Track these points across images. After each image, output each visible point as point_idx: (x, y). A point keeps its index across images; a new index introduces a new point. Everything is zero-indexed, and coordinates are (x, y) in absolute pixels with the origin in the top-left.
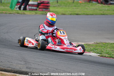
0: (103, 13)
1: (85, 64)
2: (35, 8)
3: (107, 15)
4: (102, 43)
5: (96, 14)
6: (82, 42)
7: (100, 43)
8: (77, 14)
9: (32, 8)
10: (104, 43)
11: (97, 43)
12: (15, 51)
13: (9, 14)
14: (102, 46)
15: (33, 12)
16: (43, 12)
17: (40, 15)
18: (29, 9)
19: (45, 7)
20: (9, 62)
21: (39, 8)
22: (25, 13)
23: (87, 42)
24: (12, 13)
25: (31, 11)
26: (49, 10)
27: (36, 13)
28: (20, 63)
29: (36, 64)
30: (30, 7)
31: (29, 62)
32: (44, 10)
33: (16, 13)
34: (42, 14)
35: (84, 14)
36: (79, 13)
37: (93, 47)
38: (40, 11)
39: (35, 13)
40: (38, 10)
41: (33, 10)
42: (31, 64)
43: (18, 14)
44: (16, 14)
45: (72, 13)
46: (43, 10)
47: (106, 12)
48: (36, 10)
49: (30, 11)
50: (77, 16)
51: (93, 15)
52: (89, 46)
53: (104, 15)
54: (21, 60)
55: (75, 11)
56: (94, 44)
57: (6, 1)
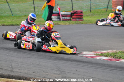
2: (68, 18)
9: (66, 18)
12: (50, 61)
15: (67, 22)
16: (76, 22)
17: (73, 24)
18: (63, 19)
19: (78, 17)
20: (45, 72)
21: (73, 18)
22: (59, 23)
23: (122, 49)
25: (65, 21)
26: (82, 19)
27: (70, 23)
28: (55, 73)
29: (71, 74)
31: (64, 71)
32: (78, 19)
34: (76, 24)
38: (74, 21)
39: (68, 23)
40: (72, 20)
41: (66, 20)
42: (66, 73)
46: (76, 20)
48: (70, 20)
49: (63, 21)
54: (57, 69)
57: (40, 13)
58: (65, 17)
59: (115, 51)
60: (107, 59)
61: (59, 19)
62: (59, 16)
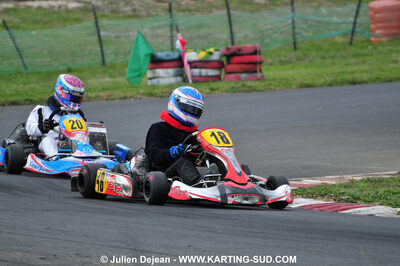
2: (212, 72)
8: (354, 83)
9: (204, 72)
13: (120, 99)
18: (193, 77)
19: (246, 66)
21: (228, 73)
24: (131, 97)
26: (259, 75)
27: (212, 89)
30: (196, 71)
32: (244, 76)
33: (144, 94)
34: (234, 90)
38: (230, 81)
39: (208, 91)
40: (224, 80)
41: (206, 79)
43: (153, 98)
44: (144, 97)
46: (239, 79)
48: (218, 78)
55: (353, 73)
57: (120, 59)
58: (201, 68)
61: (179, 79)
62: (182, 65)
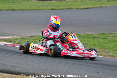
0: (38, 9)
1: (18, 56)
3: (41, 10)
4: (36, 36)
5: (31, 10)
6: (17, 35)
7: (34, 37)
8: (13, 10)
10: (38, 36)
11: (32, 36)
14: (36, 39)
23: (22, 35)
35: (20, 10)
36: (15, 8)
37: (27, 40)
45: (9, 8)
47: (40, 8)
50: (13, 11)
51: (28, 10)
52: (24, 39)
53: (38, 11)
55: (12, 7)
56: (29, 37)
59: (16, 37)
60: (7, 45)
